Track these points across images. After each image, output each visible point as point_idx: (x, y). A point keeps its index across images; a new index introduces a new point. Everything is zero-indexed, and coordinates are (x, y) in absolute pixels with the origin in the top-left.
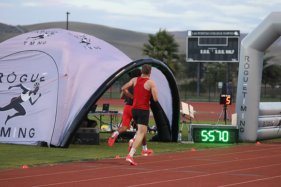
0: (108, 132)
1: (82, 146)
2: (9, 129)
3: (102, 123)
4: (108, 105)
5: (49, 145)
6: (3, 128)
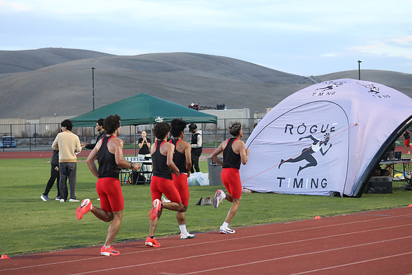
0: (401, 180)
1: (375, 195)
2: (302, 180)
3: (395, 172)
4: (401, 152)
5: (341, 195)
6: (295, 179)
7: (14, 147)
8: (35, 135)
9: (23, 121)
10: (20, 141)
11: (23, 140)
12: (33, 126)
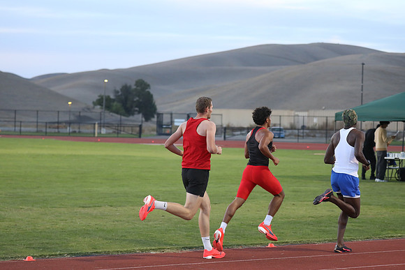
7: (282, 138)
8: (303, 127)
9: (293, 113)
10: (288, 132)
11: (290, 131)
12: (301, 119)
